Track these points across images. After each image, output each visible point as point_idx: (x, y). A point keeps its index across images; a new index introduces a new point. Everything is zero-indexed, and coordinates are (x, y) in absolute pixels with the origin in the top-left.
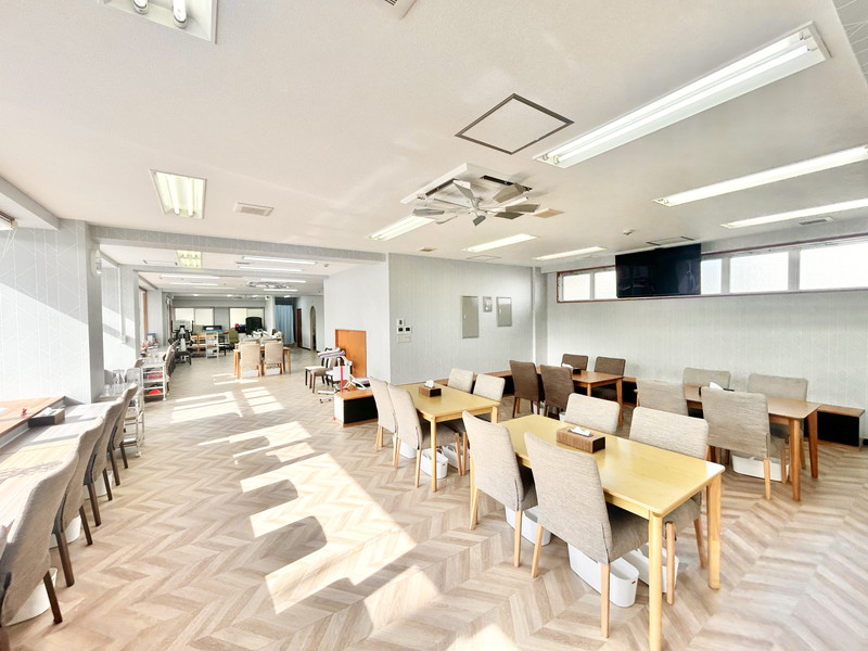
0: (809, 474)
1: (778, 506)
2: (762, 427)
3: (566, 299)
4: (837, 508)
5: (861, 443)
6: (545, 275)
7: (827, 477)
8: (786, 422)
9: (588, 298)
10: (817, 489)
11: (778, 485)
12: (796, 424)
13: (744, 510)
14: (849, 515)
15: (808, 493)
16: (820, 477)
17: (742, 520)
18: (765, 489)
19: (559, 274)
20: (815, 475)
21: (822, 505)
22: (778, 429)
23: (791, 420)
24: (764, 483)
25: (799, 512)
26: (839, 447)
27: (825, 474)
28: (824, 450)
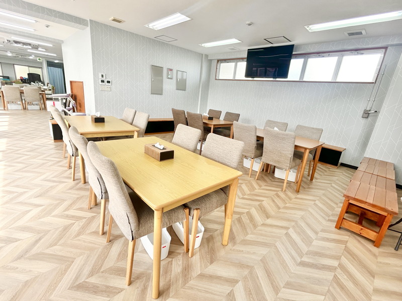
0: (309, 178)
1: (286, 195)
2: (290, 152)
3: (220, 78)
4: (314, 196)
5: (339, 164)
6: (211, 61)
7: (317, 180)
8: (303, 150)
9: (232, 78)
10: (310, 186)
11: (292, 184)
12: (308, 151)
13: (267, 197)
14: (318, 200)
15: (304, 188)
16: (314, 180)
17: (264, 203)
18: (283, 186)
19: (218, 61)
20: (312, 179)
21: (308, 195)
22: (298, 154)
23: (306, 149)
24: (284, 183)
25: (296, 198)
26: (329, 166)
27: (317, 179)
28: (320, 166)
